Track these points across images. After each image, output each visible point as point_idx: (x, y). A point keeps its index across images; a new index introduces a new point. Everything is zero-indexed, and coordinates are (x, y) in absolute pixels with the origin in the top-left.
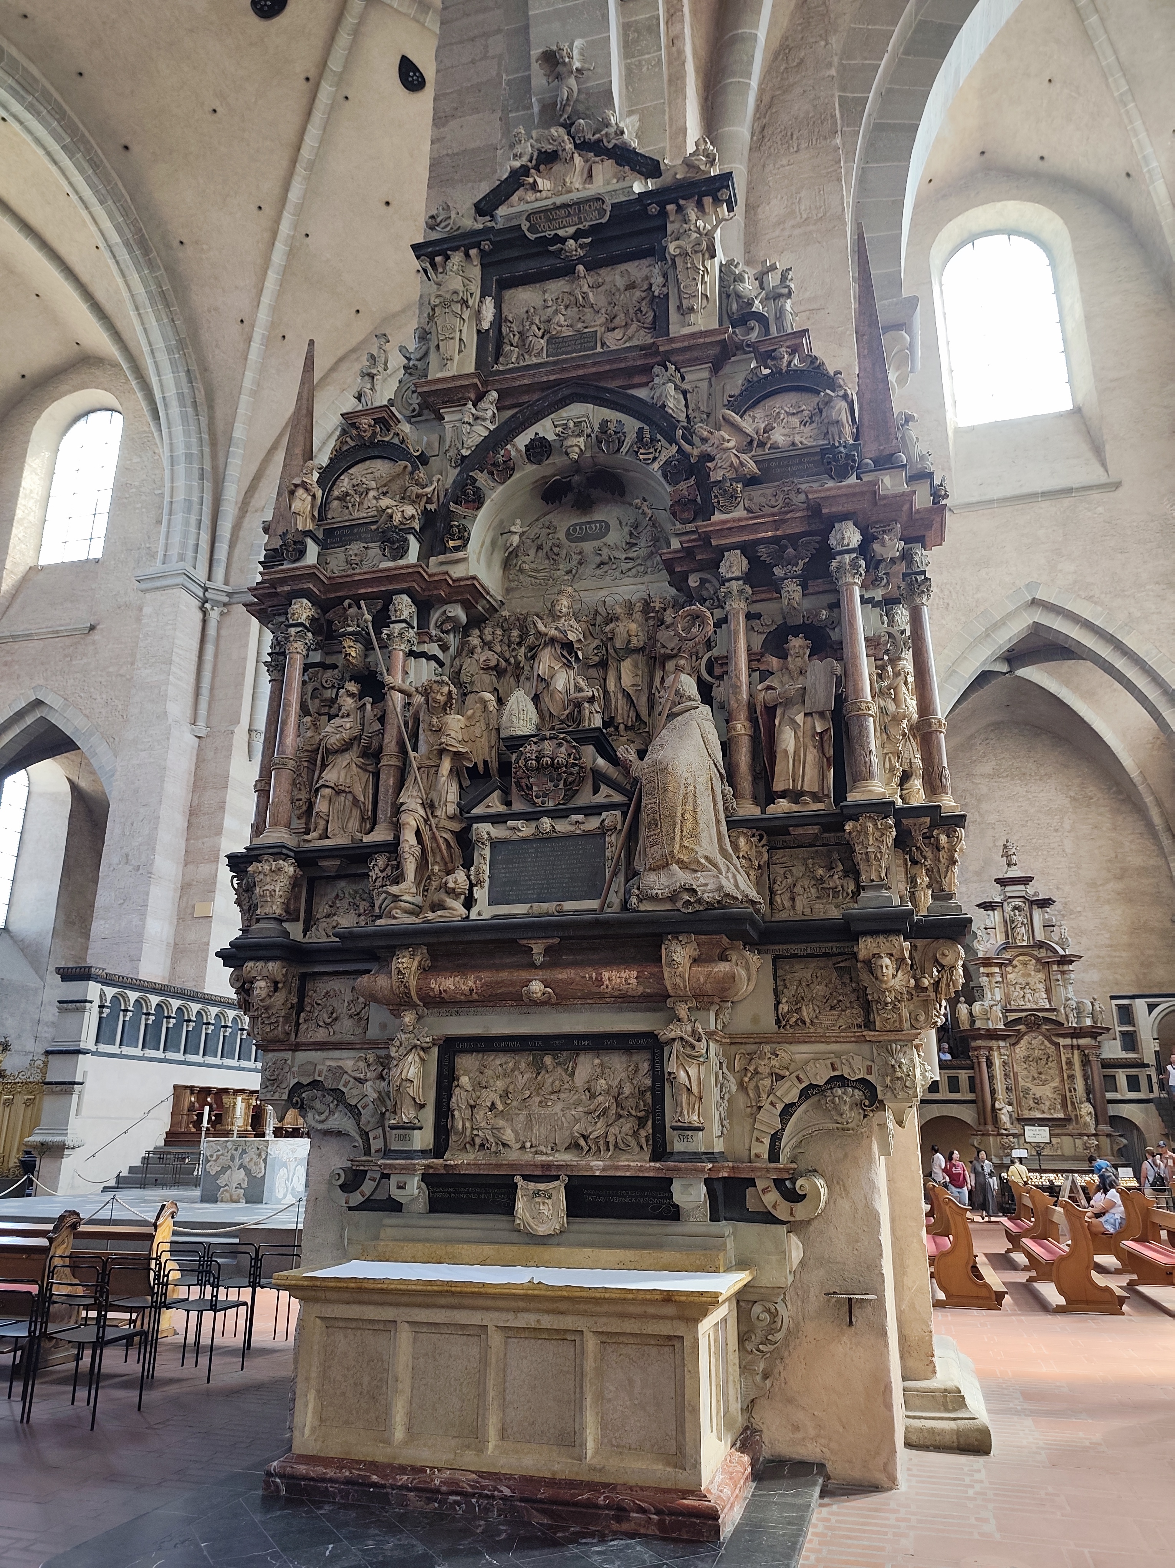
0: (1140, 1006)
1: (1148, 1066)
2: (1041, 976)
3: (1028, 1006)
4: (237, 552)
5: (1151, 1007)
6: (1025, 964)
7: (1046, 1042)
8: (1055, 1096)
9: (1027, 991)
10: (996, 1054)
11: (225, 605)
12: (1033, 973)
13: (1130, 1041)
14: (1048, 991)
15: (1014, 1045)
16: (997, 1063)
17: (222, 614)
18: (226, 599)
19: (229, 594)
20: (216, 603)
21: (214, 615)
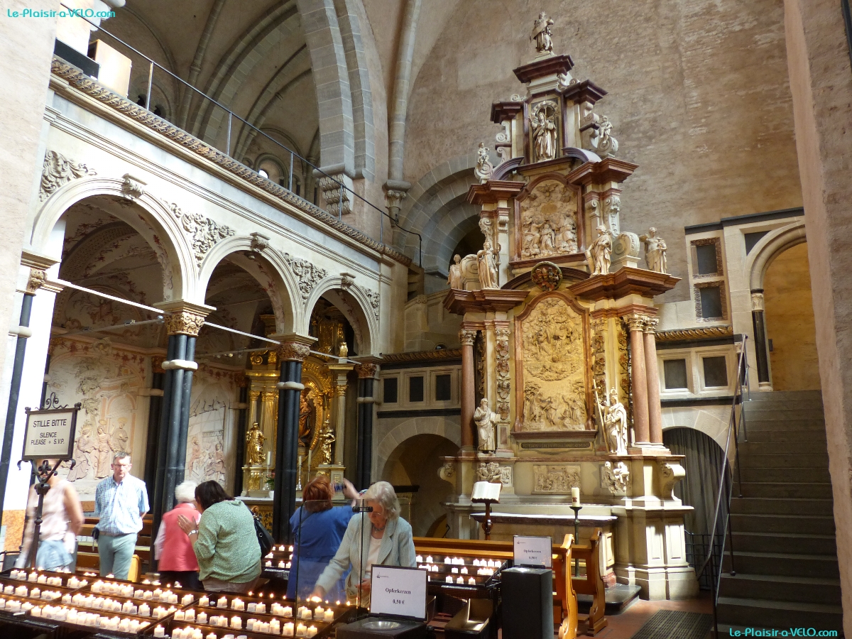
0: (732, 238)
1: (739, 338)
2: (572, 207)
3: (546, 254)
5: (751, 239)
6: (548, 191)
7: (570, 310)
8: (575, 396)
9: (547, 230)
10: (489, 334)
12: (559, 204)
13: (714, 300)
14: (578, 228)
15: (520, 318)
16: (490, 347)
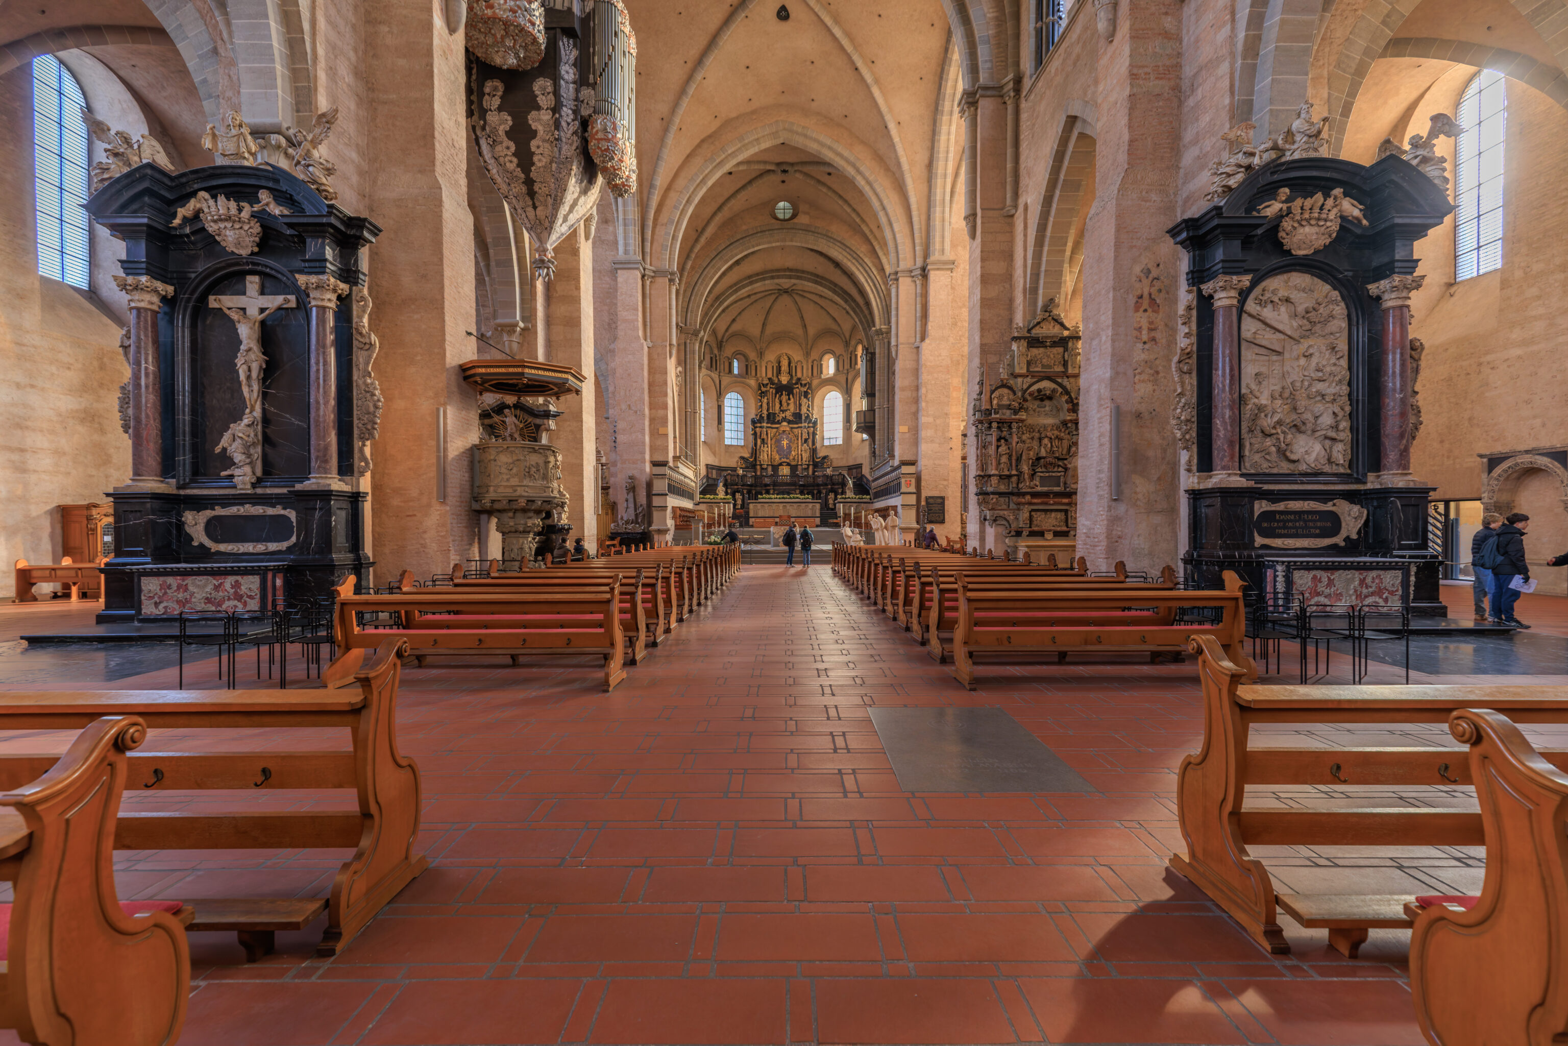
4: (654, 248)
11: (653, 277)
17: (651, 282)
18: (653, 274)
19: (654, 272)
20: (650, 277)
21: (648, 282)
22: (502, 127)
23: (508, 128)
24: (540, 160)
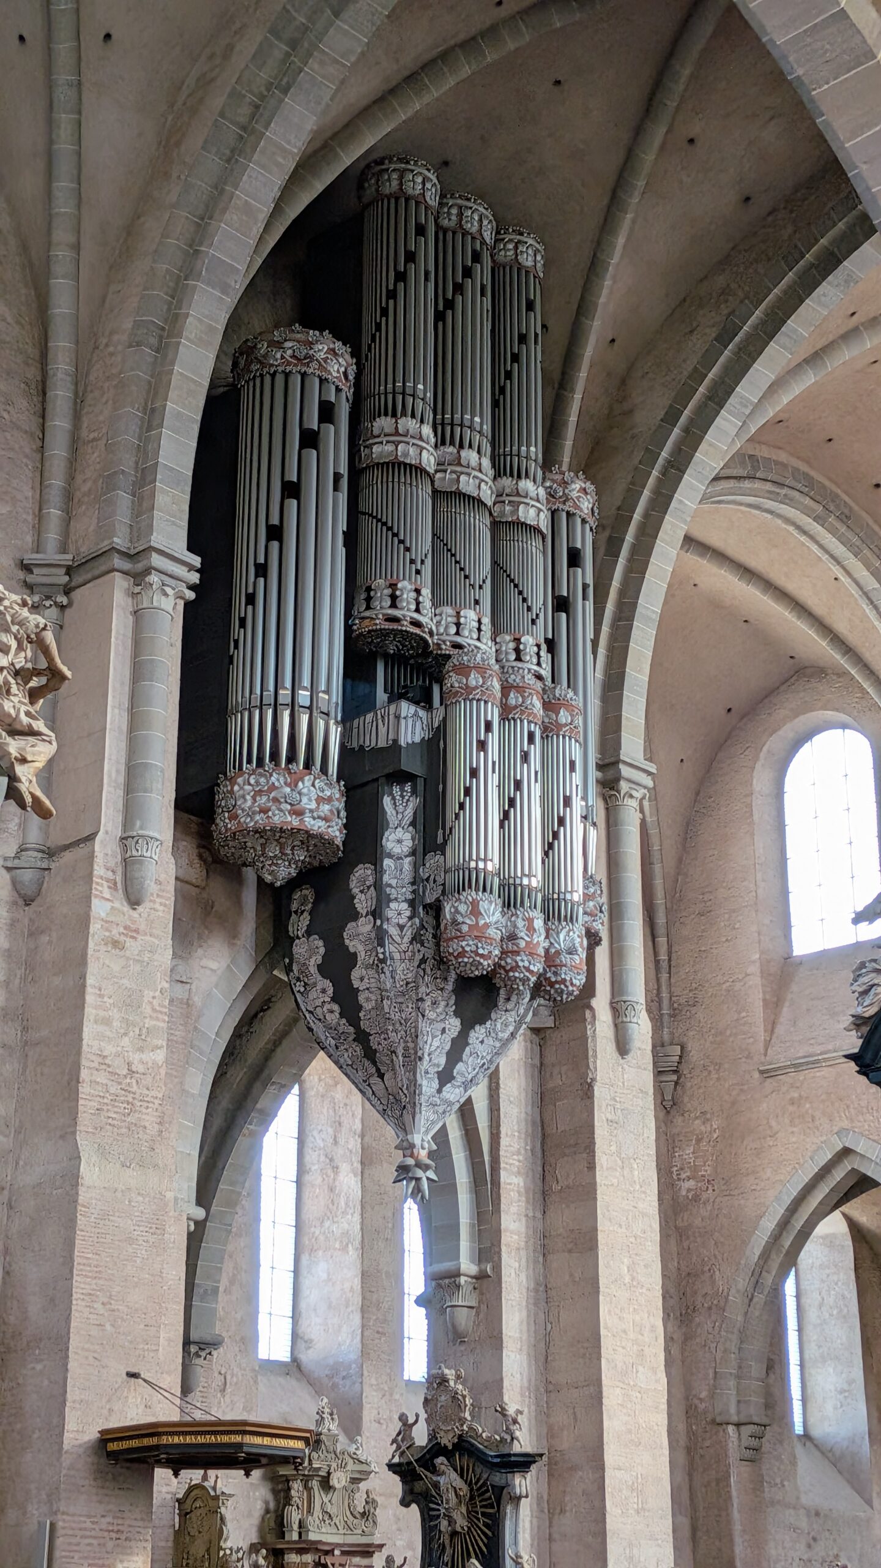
22: (312, 961)
23: (319, 961)
24: (368, 999)
